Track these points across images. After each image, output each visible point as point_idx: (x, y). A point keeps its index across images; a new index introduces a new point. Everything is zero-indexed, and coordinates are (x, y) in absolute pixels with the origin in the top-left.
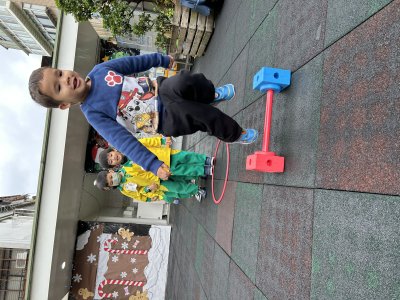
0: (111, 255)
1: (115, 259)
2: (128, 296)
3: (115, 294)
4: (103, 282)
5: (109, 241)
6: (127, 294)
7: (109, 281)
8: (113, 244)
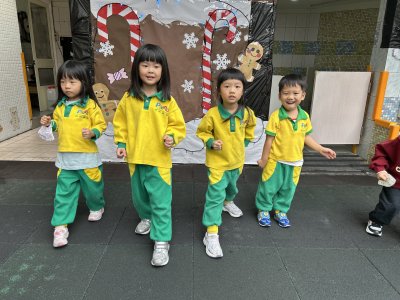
0: (198, 31)
1: (190, 41)
2: (106, 82)
3: (106, 49)
4: (133, 16)
5: (234, 21)
6: (111, 78)
7: (137, 30)
8: (225, 33)
